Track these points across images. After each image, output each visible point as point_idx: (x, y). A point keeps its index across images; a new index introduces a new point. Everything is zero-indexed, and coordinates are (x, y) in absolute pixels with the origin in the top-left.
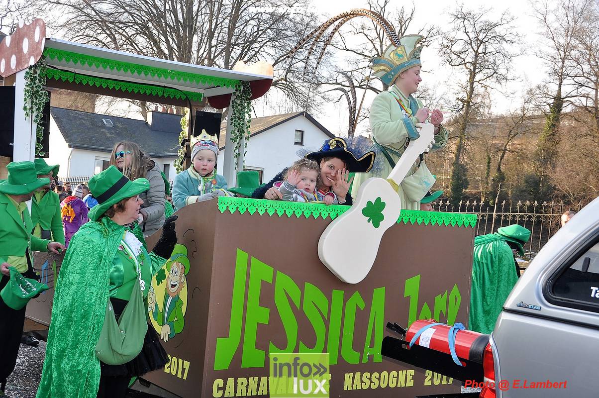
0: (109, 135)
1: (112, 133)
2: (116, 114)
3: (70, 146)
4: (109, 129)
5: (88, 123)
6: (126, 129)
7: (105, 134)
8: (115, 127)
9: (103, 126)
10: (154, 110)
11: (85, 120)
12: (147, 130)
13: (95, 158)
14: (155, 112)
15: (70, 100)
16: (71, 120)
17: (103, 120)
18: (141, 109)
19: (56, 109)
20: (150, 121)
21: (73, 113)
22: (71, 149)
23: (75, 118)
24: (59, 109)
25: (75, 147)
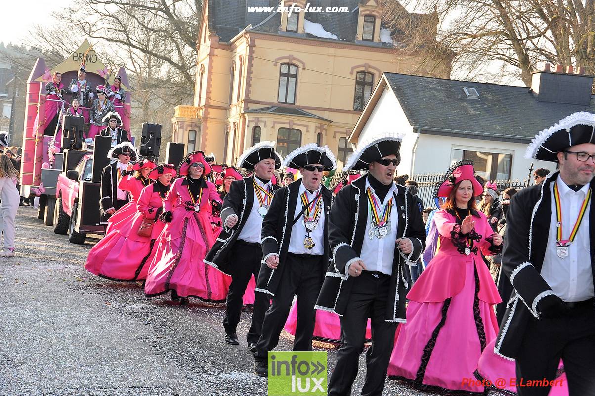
0: (472, 112)
1: (477, 109)
2: (482, 80)
3: (415, 131)
4: (473, 102)
5: (441, 96)
6: (499, 101)
7: (466, 110)
8: (482, 100)
9: (464, 98)
10: (543, 69)
11: (437, 90)
12: (532, 103)
13: (450, 147)
14: (545, 74)
15: (416, 63)
16: (418, 92)
17: (465, 89)
18: (521, 71)
19: (396, 76)
20: (536, 87)
21: (420, 81)
22: (416, 134)
23: (424, 88)
24: (401, 77)
25: (423, 132)
